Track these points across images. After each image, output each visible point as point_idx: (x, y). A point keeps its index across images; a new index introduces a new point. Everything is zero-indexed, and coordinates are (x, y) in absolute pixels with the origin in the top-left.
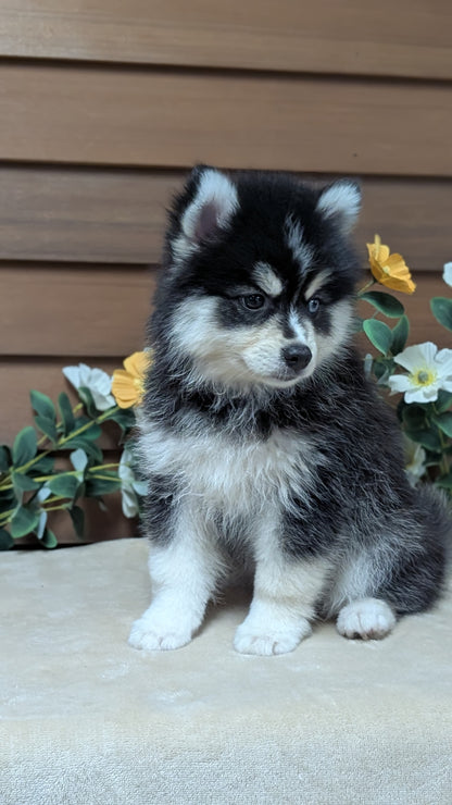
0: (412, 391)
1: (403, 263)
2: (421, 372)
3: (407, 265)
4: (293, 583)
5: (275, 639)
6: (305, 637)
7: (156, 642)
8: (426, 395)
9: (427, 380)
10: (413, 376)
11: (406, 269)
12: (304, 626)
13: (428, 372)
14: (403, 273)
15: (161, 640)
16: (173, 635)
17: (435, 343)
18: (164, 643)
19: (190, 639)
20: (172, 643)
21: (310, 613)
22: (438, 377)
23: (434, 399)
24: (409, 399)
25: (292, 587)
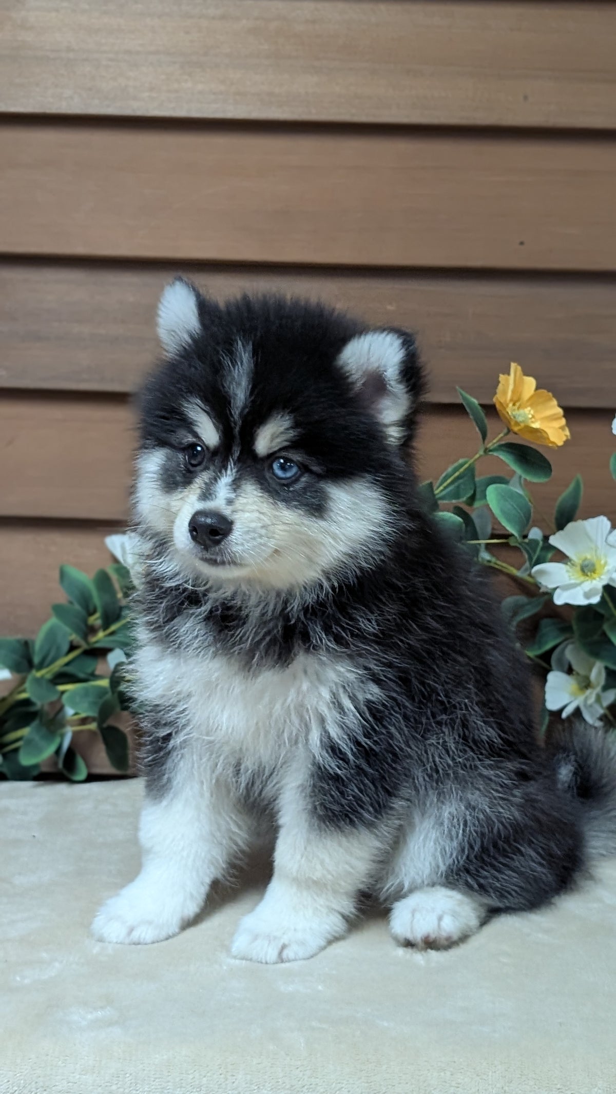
0: (566, 588)
1: (555, 402)
2: (585, 560)
3: (560, 406)
4: (322, 863)
5: (285, 940)
6: (334, 939)
7: (123, 932)
8: (587, 595)
9: (593, 571)
10: (573, 565)
11: (560, 411)
12: (335, 923)
13: (595, 560)
14: (553, 418)
15: (131, 930)
16: (150, 923)
17: (609, 519)
18: (135, 935)
19: (177, 930)
20: (146, 934)
21: (348, 906)
24: (559, 599)
25: (319, 867)
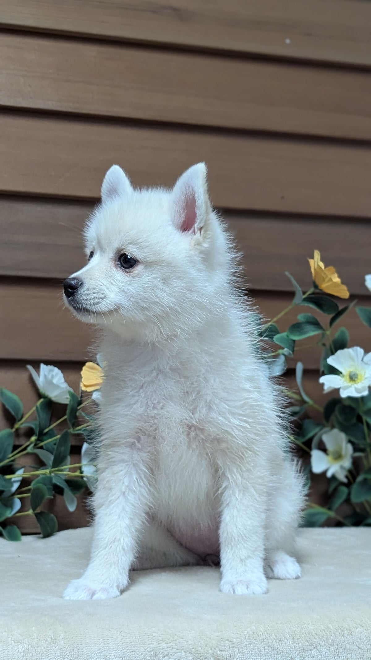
0: (345, 388)
2: (351, 372)
3: (339, 277)
8: (357, 390)
9: (357, 378)
10: (343, 376)
13: (358, 372)
17: (361, 347)
22: (367, 376)
23: (366, 393)
24: (344, 394)
